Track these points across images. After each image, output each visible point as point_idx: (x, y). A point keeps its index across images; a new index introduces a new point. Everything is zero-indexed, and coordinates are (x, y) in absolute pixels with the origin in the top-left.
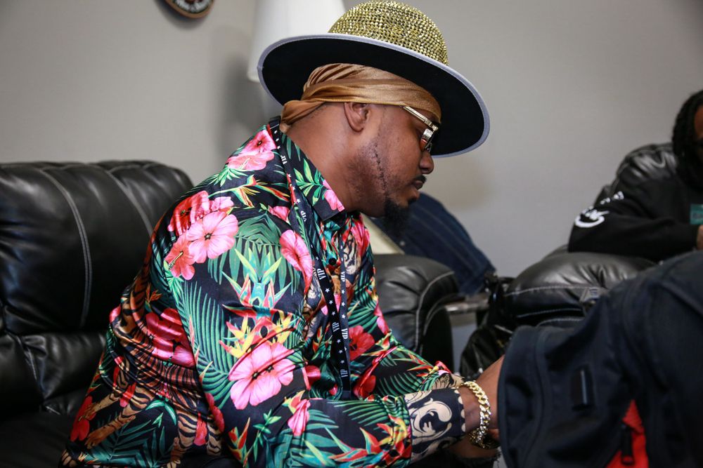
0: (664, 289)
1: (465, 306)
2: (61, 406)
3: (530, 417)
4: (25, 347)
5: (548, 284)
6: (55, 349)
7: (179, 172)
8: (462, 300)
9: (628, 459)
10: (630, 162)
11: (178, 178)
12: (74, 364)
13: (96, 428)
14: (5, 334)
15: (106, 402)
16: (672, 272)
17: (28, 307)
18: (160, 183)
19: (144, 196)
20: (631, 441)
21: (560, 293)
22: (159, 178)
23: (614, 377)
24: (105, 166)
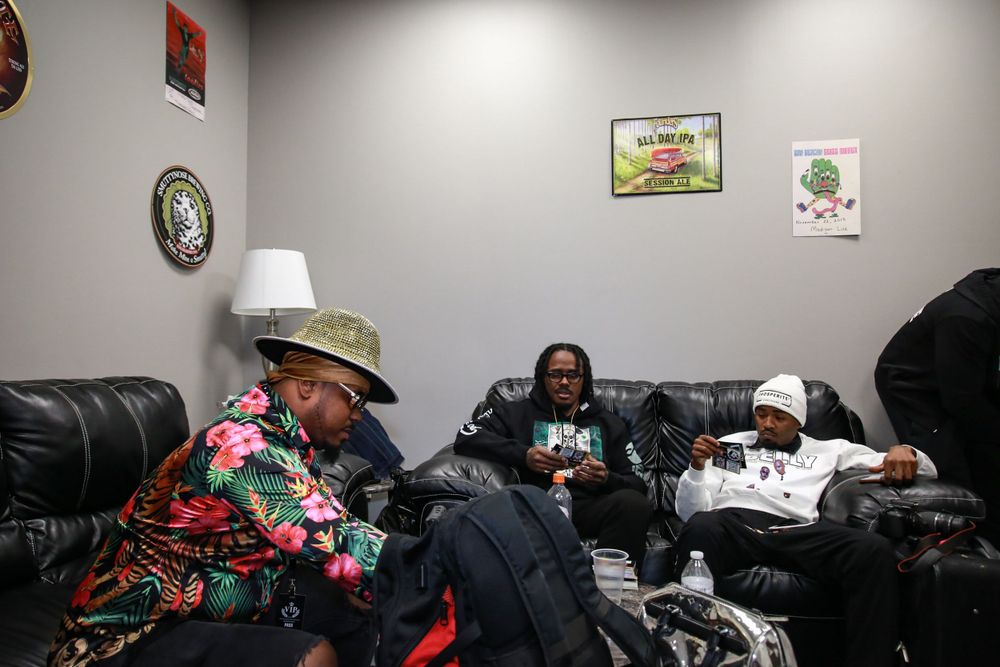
0: (469, 519)
1: (380, 487)
2: (54, 576)
3: (392, 594)
4: (28, 529)
5: (434, 477)
6: (53, 529)
7: (169, 386)
8: (378, 482)
9: (444, 622)
10: (494, 390)
11: (168, 391)
12: (68, 542)
13: (95, 597)
14: (11, 520)
15: (106, 577)
16: (473, 509)
17: (33, 497)
18: (153, 396)
19: (140, 405)
20: (447, 610)
21: (441, 483)
22: (152, 392)
23: (439, 571)
24: (109, 381)
